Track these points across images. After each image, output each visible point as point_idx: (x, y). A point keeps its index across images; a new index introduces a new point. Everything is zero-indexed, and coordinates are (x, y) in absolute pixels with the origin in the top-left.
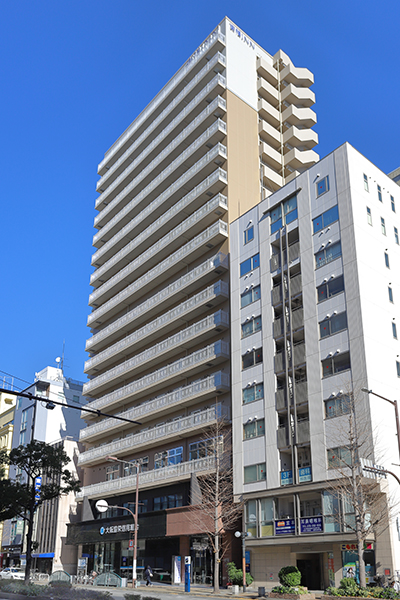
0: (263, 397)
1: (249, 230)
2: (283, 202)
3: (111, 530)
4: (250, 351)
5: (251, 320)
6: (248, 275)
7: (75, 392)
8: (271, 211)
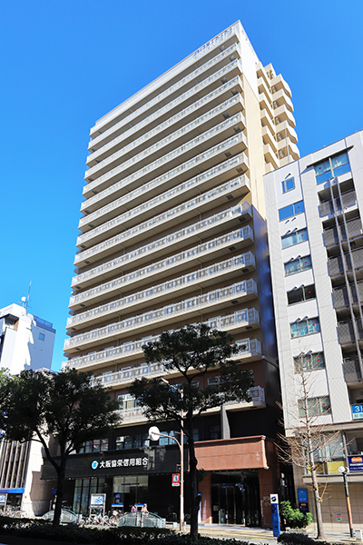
0: (320, 331)
1: (287, 182)
2: (332, 157)
3: (108, 464)
4: (298, 287)
5: (297, 260)
6: (290, 219)
7: (42, 330)
8: (315, 165)
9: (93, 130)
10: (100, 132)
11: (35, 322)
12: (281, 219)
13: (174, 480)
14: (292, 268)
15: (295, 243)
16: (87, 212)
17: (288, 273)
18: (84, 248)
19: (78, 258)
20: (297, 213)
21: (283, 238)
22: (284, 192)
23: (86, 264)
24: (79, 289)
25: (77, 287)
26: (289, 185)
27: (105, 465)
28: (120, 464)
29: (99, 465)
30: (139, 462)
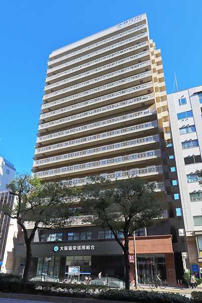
3: (66, 248)
4: (191, 156)
5: (189, 141)
6: (185, 120)
7: (8, 168)
8: (198, 93)
9: (50, 56)
10: (56, 57)
11: (4, 163)
12: (179, 119)
13: (130, 258)
14: (186, 145)
15: (188, 132)
16: (47, 102)
17: (184, 148)
18: (44, 121)
19: (40, 128)
20: (188, 117)
21: (180, 129)
22: (180, 105)
23: (46, 131)
24: (41, 145)
25: (40, 143)
26: (183, 101)
27: (63, 249)
28: (74, 248)
29: (59, 249)
30: (88, 248)
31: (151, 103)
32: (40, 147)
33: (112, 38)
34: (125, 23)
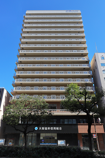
3: (43, 129)
10: (30, 14)
13: (94, 136)
22: (102, 59)
27: (41, 129)
28: (49, 129)
29: (39, 129)
30: (57, 129)
31: (86, 55)
32: (19, 63)
33: (64, 16)
34: (69, 11)
